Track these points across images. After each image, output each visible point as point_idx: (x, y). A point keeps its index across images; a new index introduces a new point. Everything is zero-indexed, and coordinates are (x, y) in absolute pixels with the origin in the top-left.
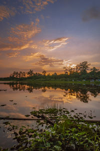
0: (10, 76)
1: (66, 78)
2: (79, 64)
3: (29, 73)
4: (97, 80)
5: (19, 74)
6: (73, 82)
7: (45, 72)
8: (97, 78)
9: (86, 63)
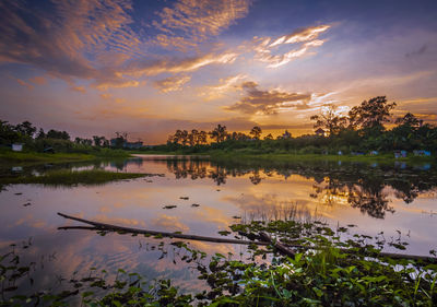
0: (169, 143)
1: (317, 145)
2: (359, 105)
3: (214, 134)
4: (416, 153)
5: (191, 137)
6: (340, 158)
7: (257, 130)
8: (416, 147)
9: (383, 99)
